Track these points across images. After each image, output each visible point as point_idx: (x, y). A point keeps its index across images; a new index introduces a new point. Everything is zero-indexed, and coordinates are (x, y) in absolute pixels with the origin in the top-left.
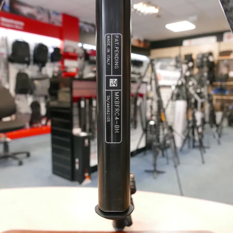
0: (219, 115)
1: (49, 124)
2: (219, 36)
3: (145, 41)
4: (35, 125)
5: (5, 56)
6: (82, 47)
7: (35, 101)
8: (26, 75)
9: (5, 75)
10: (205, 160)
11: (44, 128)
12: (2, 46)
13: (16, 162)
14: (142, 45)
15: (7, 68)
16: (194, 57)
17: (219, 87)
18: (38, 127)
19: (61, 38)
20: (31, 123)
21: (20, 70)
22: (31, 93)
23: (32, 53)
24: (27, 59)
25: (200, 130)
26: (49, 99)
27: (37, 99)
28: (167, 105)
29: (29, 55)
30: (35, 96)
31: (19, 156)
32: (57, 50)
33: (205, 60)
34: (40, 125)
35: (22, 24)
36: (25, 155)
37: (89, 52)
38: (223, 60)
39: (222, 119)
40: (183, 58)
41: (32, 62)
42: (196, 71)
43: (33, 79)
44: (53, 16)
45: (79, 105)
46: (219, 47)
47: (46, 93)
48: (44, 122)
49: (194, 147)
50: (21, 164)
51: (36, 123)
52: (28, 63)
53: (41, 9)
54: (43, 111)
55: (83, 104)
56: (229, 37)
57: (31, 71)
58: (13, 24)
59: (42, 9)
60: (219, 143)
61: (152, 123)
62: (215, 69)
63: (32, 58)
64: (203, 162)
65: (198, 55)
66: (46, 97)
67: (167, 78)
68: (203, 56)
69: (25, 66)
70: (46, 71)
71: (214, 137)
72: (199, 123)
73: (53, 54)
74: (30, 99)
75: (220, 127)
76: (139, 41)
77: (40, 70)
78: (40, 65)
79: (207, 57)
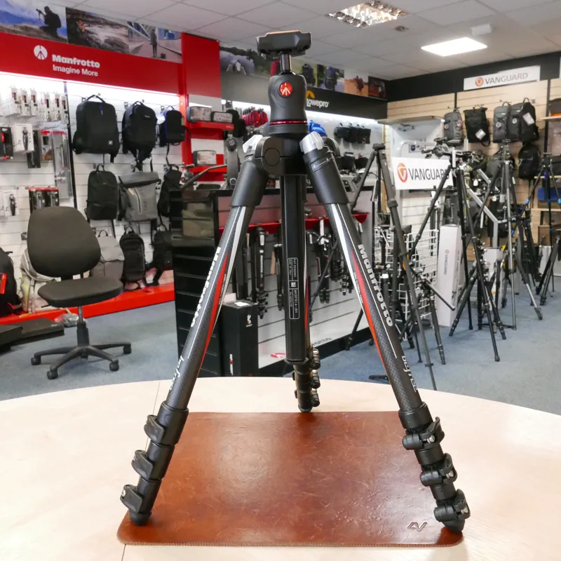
15: (70, 164)
19: (182, 91)
20: (124, 280)
22: (122, 217)
32: (172, 116)
42: (494, 148)
44: (162, 42)
46: (549, 88)
48: (150, 277)
49: (481, 326)
50: (115, 367)
53: (136, 28)
58: (78, 67)
60: (540, 317)
62: (539, 142)
64: (497, 359)
66: (153, 224)
69: (105, 157)
72: (490, 273)
76: (359, 83)
77: (139, 166)
79: (520, 117)
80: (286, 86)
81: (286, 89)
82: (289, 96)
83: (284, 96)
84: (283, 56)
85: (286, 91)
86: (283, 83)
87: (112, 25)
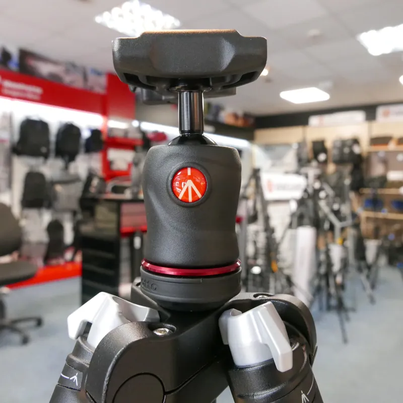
0: (372, 247)
1: (79, 258)
2: (370, 111)
3: (246, 116)
4: (54, 262)
5: (7, 145)
6: (139, 128)
7: (54, 219)
8: (41, 176)
9: (6, 176)
10: (349, 336)
11: (70, 267)
12: (4, 128)
13: (16, 338)
14: (240, 123)
15: (9, 164)
16: (329, 145)
17: (371, 197)
18: (58, 266)
19: (104, 112)
20: (47, 258)
21: (32, 167)
22: (50, 206)
23: (53, 138)
24: (44, 150)
25: (339, 279)
26: (80, 217)
27: (58, 216)
28: (283, 238)
29: (47, 143)
30: (56, 211)
31: (21, 326)
32: (96, 133)
33: (346, 150)
34: (61, 262)
35: (38, 90)
36: (33, 323)
37: (150, 136)
38: (376, 153)
39: (378, 256)
40: (309, 146)
41: (52, 154)
42: (331, 168)
43: (53, 183)
44: (92, 78)
45: (131, 244)
46: (370, 129)
47: (75, 205)
48: (68, 255)
49: (329, 308)
50: (25, 341)
51: (56, 257)
52: (46, 156)
53: (71, 67)
54: (69, 237)
55: (137, 242)
56: (386, 114)
57: (51, 168)
58: (24, 91)
59: (74, 66)
60: (372, 300)
61: (256, 270)
62: (364, 166)
63: (53, 147)
64: (345, 341)
65: (334, 142)
66: (74, 213)
67: (283, 187)
68: (344, 143)
69: (41, 160)
70: (76, 168)
71: (364, 288)
72: (337, 267)
73: (88, 140)
74: (47, 217)
75: (373, 269)
76: (236, 116)
77: (66, 168)
78: (67, 158)
79: (351, 147)
80: (191, 178)
81: (190, 184)
82: (197, 203)
83: (184, 203)
84: (185, 95)
85: (188, 188)
86: (183, 169)
87: (55, 63)
